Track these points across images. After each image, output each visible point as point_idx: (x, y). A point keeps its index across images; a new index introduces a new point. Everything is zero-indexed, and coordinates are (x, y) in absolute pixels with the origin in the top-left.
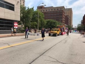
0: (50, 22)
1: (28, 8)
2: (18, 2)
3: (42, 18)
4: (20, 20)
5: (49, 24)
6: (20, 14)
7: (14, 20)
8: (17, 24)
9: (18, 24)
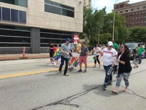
0: (139, 31)
1: (96, 11)
2: (80, 3)
3: (121, 24)
4: (82, 32)
5: (136, 35)
6: (84, 22)
7: (73, 32)
8: (78, 39)
9: (79, 37)
